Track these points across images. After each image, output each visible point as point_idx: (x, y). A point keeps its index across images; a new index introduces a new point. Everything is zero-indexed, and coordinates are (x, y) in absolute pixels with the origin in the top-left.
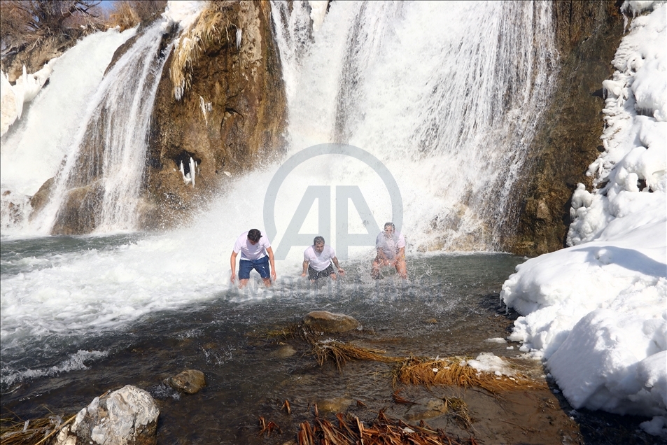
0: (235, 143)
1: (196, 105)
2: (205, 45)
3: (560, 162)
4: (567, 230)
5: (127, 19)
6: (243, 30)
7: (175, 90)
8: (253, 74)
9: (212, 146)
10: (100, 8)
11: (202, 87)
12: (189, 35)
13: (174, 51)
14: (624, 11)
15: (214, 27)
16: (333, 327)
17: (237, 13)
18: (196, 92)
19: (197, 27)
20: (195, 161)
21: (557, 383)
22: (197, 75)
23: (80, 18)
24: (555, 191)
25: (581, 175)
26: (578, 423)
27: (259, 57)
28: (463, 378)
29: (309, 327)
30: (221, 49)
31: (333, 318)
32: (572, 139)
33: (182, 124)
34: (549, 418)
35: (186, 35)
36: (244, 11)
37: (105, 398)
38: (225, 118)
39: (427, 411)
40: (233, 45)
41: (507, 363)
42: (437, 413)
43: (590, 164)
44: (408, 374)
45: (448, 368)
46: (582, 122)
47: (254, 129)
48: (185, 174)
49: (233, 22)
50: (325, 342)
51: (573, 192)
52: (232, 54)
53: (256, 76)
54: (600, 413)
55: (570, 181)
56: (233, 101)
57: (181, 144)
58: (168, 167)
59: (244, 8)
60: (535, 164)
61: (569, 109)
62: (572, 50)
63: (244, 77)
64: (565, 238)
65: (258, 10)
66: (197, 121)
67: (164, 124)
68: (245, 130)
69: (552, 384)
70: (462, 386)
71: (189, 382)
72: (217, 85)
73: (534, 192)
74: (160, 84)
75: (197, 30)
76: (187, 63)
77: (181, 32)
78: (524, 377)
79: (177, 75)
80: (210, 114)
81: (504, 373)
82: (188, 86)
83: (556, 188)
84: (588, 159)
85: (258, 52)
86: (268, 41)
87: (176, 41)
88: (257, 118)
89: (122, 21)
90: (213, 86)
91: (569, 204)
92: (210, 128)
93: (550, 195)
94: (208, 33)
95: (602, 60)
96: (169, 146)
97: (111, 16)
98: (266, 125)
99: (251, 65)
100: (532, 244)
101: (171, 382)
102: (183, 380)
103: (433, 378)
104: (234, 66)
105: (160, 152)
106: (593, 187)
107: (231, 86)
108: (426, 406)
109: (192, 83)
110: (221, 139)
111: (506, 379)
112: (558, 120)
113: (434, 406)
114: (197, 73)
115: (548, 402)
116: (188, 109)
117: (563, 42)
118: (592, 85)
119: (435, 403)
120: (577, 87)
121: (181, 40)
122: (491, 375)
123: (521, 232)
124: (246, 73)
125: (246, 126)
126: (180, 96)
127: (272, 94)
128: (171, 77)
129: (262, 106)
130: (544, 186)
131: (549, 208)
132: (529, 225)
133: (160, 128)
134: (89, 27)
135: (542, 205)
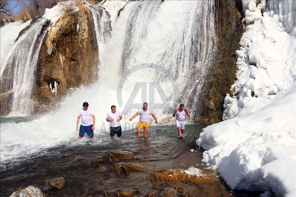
0: (75, 75)
1: (58, 58)
2: (63, 31)
3: (219, 85)
4: (223, 114)
5: (26, 18)
6: (80, 24)
7: (48, 50)
8: (84, 44)
9: (65, 76)
10: (12, 12)
11: (61, 49)
12: (55, 26)
13: (48, 33)
14: (243, 22)
15: (66, 23)
16: (123, 157)
17: (77, 17)
18: (58, 52)
19: (59, 22)
20: (57, 83)
21: (223, 179)
22: (59, 44)
23: (3, 16)
24: (217, 97)
25: (228, 90)
26: (234, 196)
27: (87, 37)
28: (183, 178)
29: (112, 157)
30: (69, 33)
31: (123, 153)
32: (224, 75)
33: (51, 66)
34: (222, 194)
35: (54, 26)
36: (80, 16)
37: (18, 192)
38: (71, 64)
39: (168, 193)
40: (75, 31)
41: (201, 171)
42: (173, 194)
43: (231, 85)
44: (158, 177)
45: (176, 174)
46: (228, 68)
47: (84, 69)
48: (52, 89)
49: (75, 21)
50: (120, 164)
51: (225, 97)
52: (75, 35)
53: (85, 45)
54: (243, 191)
55: (223, 92)
56: (75, 56)
57: (51, 75)
58: (44, 85)
59: (80, 15)
60: (208, 86)
61: (222, 62)
62: (223, 37)
63: (80, 45)
64: (222, 117)
65: (86, 16)
66: (58, 65)
67: (43, 66)
68: (80, 69)
69: (222, 180)
70: (183, 182)
71: (58, 183)
72: (68, 49)
73: (208, 97)
74: (41, 47)
75: (59, 24)
76: (54, 38)
77: (52, 24)
78: (209, 177)
79: (49, 43)
80: (64, 62)
81: (200, 176)
82: (54, 49)
83: (218, 96)
84: (230, 83)
85: (86, 34)
86: (91, 30)
87: (49, 28)
88: (85, 64)
89: (23, 18)
90: (66, 49)
91: (223, 103)
92: (64, 68)
93: (215, 99)
94: (64, 25)
95: (235, 42)
96: (45, 76)
97: (18, 16)
98: (89, 67)
99: (83, 40)
100: (208, 120)
101: (49, 184)
102: (55, 182)
103: (170, 178)
104: (75, 41)
105: (41, 78)
106: (233, 95)
107: (74, 49)
108: (167, 191)
109: (56, 47)
110: (69, 73)
111: (201, 178)
112: (217, 66)
113: (171, 191)
114: (58, 43)
115: (220, 187)
116: (54, 59)
117: (219, 34)
118: (231, 52)
119: (171, 190)
120: (225, 53)
121: (52, 28)
122: (195, 177)
123: (202, 115)
124: (81, 44)
125: (80, 68)
126: (50, 53)
127: (92, 53)
128: (46, 44)
129: (88, 59)
130: (212, 95)
131: (215, 104)
132: (206, 112)
133: (41, 68)
134: (7, 20)
135: (212, 103)
